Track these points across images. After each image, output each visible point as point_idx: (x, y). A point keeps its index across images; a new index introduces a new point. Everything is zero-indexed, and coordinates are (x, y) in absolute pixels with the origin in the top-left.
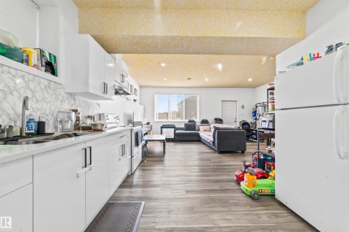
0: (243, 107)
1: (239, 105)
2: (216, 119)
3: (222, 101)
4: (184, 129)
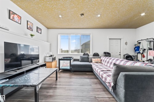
0: (126, 44)
1: (123, 42)
2: (105, 53)
3: (110, 39)
4: (80, 60)
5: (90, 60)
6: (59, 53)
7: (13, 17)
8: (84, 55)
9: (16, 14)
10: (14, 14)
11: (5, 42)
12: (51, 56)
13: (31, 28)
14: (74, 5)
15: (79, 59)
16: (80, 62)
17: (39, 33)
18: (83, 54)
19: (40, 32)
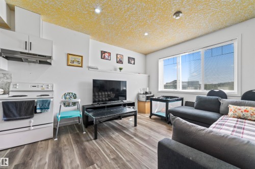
4: (195, 105)
5: (222, 108)
6: (160, 89)
7: (104, 56)
8: (209, 94)
9: (106, 52)
10: (105, 52)
11: (93, 80)
12: (146, 93)
13: (121, 61)
14: (150, 11)
15: (193, 103)
16: (196, 108)
17: (131, 63)
18: (208, 91)
19: (133, 62)
